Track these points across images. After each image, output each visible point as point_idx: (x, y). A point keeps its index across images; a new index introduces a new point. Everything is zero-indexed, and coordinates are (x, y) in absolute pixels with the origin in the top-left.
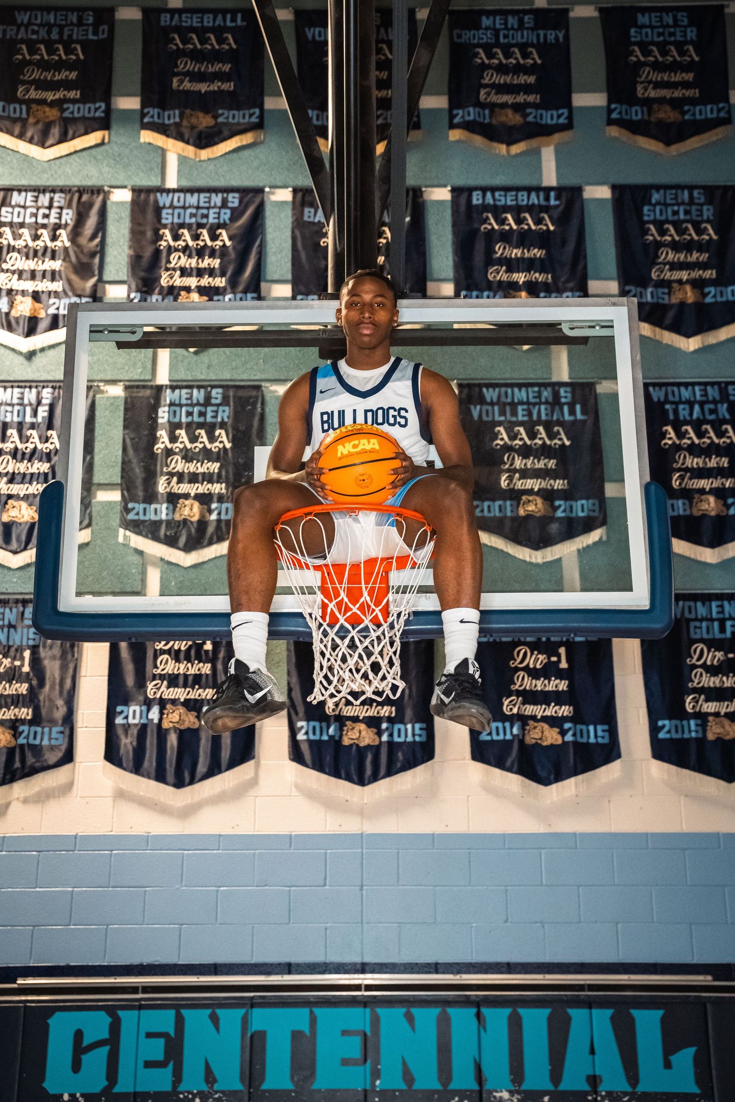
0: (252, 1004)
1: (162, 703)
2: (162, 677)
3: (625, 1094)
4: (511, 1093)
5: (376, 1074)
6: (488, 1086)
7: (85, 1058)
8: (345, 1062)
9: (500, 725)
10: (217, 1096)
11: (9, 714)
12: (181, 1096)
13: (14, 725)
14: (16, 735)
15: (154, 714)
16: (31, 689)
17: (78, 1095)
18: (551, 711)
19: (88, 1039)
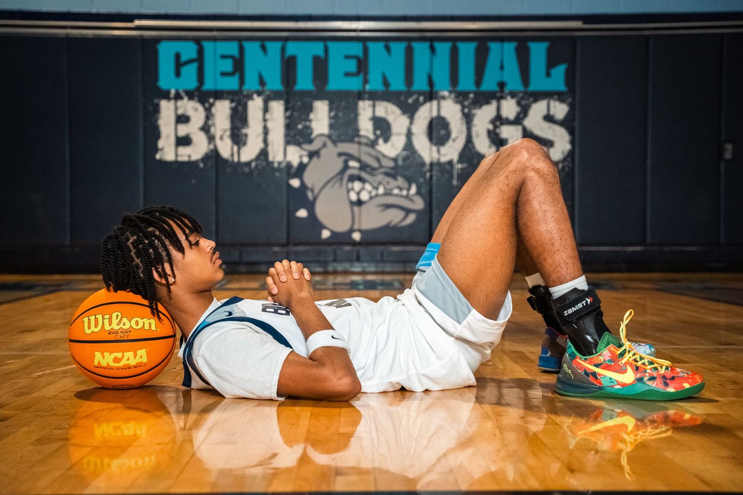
0: (287, 39)
3: (520, 92)
4: (450, 92)
5: (366, 81)
6: (436, 88)
7: (184, 70)
8: (347, 74)
10: (267, 93)
12: (245, 93)
17: (181, 91)
19: (184, 58)
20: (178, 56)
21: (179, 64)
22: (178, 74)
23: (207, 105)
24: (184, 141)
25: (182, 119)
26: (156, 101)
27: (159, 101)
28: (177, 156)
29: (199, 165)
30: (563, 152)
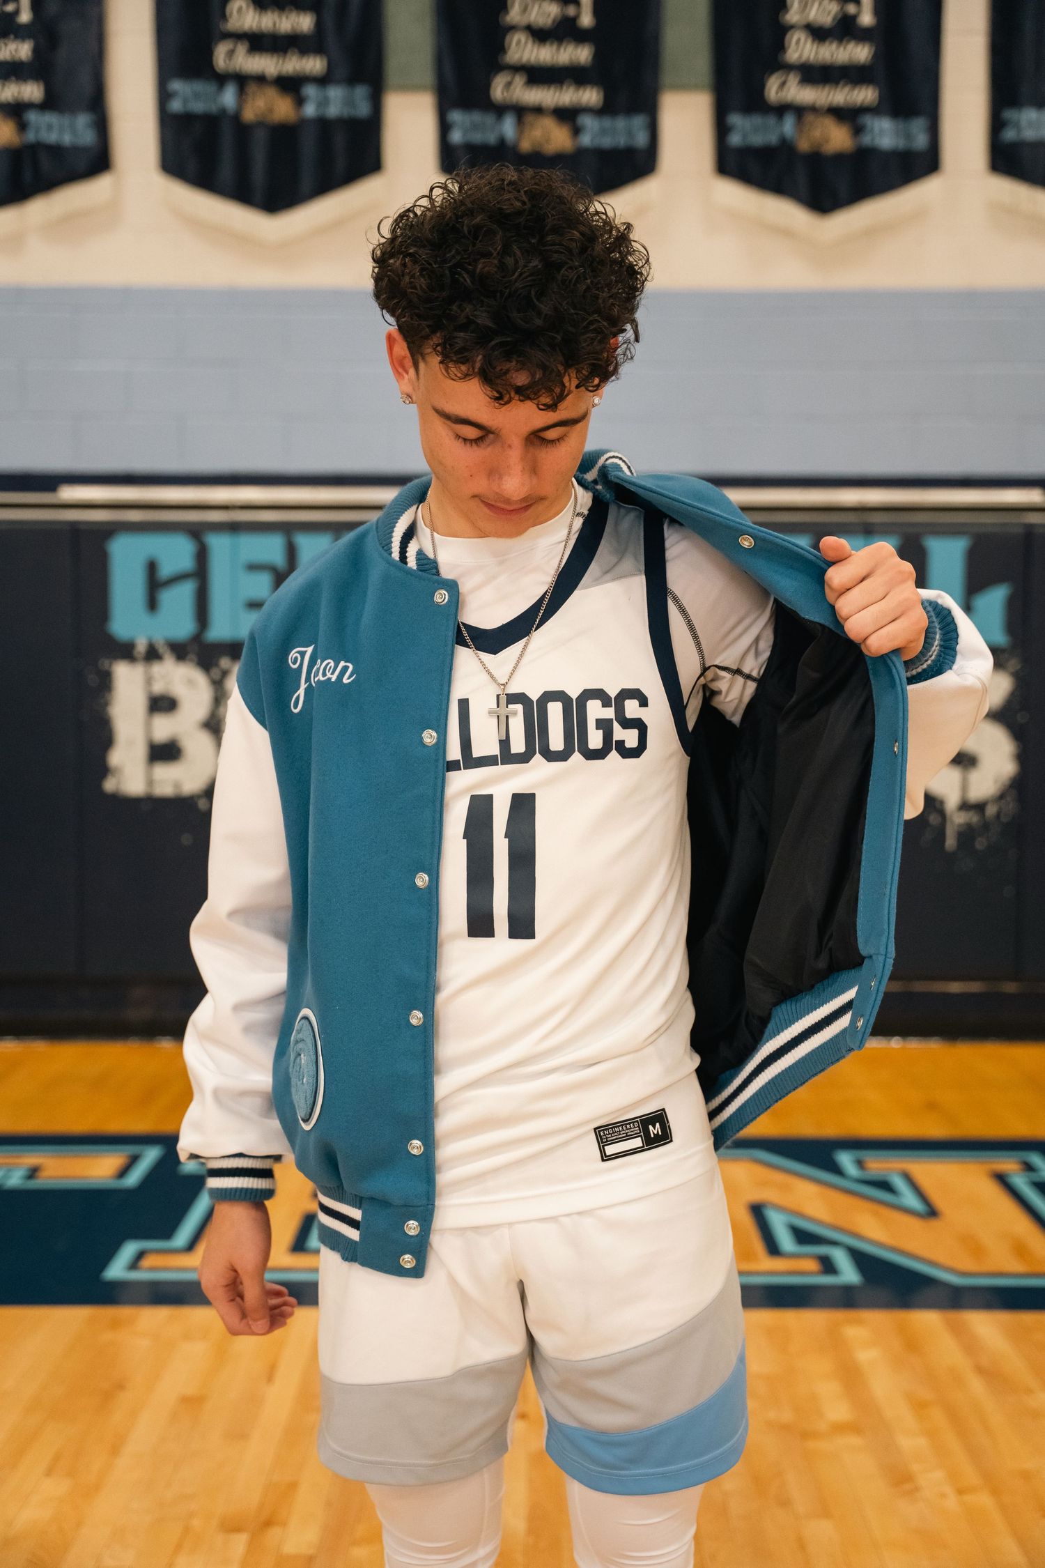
1: (242, 81)
2: (239, 36)
7: (166, 596)
9: (757, 120)
11: (9, 92)
13: (16, 111)
14: (22, 126)
15: (229, 97)
16: (36, 51)
17: (159, 643)
18: (840, 96)
19: (165, 571)
20: (152, 567)
21: (155, 584)
22: (152, 604)
23: (216, 673)
24: (165, 752)
25: (162, 704)
26: (104, 663)
27: (110, 665)
28: (150, 782)
29: (196, 803)
30: (996, 781)
